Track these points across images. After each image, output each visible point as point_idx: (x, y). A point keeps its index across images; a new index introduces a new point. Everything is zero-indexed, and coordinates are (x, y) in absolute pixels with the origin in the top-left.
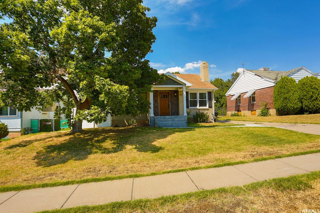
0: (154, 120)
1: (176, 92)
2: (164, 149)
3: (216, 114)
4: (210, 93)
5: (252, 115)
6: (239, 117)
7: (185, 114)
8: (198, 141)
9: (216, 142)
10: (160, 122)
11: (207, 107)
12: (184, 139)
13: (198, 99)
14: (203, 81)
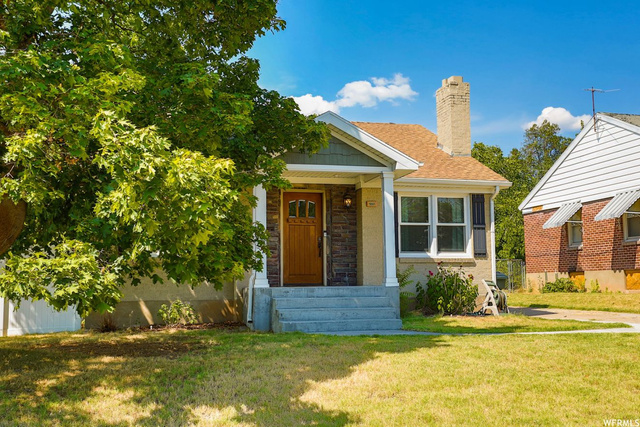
0: (271, 304)
1: (351, 191)
2: (359, 421)
3: (501, 282)
4: (478, 201)
5: (628, 287)
6: (578, 296)
7: (392, 281)
8: (486, 390)
9: (557, 392)
10: (296, 313)
11: (468, 254)
12: (424, 381)
13: (434, 222)
14: (447, 150)
